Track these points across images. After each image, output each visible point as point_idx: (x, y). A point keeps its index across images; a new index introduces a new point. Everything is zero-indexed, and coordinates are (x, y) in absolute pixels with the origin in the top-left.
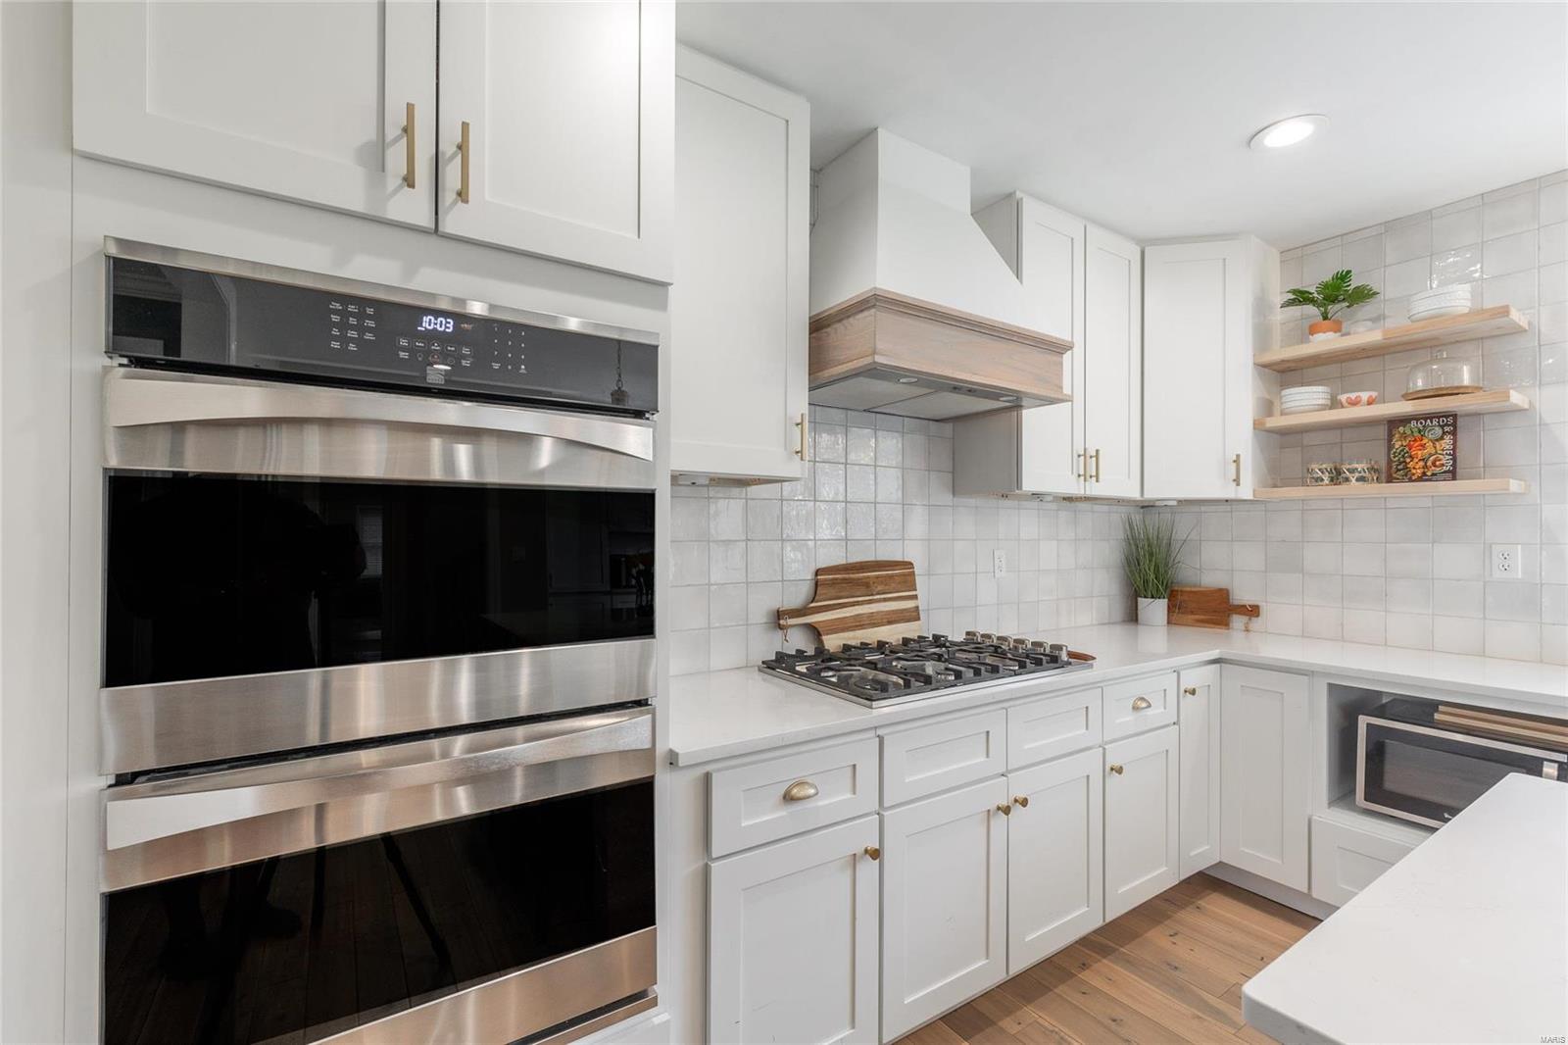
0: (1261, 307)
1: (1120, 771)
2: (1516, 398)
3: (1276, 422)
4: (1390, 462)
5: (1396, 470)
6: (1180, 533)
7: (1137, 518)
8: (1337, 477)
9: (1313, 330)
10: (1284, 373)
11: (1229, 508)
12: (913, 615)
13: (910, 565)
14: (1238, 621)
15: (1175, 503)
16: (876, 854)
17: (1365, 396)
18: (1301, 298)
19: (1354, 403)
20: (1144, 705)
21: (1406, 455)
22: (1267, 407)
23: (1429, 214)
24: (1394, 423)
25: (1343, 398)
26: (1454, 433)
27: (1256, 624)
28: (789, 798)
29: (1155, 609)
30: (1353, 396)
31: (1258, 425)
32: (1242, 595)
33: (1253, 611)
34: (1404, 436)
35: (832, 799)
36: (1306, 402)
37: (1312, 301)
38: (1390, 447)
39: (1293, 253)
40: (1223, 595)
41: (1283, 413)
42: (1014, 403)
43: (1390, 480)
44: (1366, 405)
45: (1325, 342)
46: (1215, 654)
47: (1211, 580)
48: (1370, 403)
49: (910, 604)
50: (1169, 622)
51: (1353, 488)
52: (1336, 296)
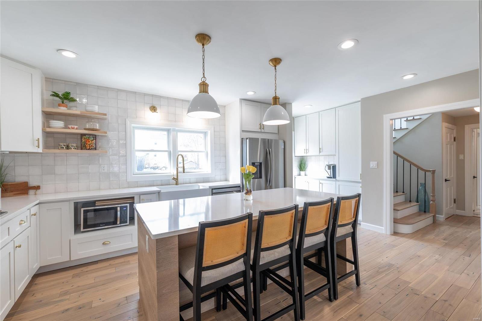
0: (42, 93)
1: (20, 246)
3: (48, 130)
4: (81, 144)
5: (83, 147)
8: (68, 148)
9: (59, 105)
10: (48, 116)
11: (27, 155)
14: (31, 192)
15: (8, 153)
17: (76, 127)
18: (56, 95)
19: (73, 128)
20: (23, 222)
21: (85, 143)
24: (82, 135)
25: (70, 126)
26: (96, 139)
27: (38, 192)
30: (73, 126)
31: (43, 130)
32: (33, 183)
33: (38, 188)
34: (85, 139)
36: (58, 125)
37: (60, 97)
38: (81, 141)
40: (26, 183)
41: (50, 127)
43: (82, 149)
44: (76, 129)
45: (63, 110)
46: (37, 201)
47: (20, 179)
48: (77, 129)
51: (73, 151)
52: (66, 98)
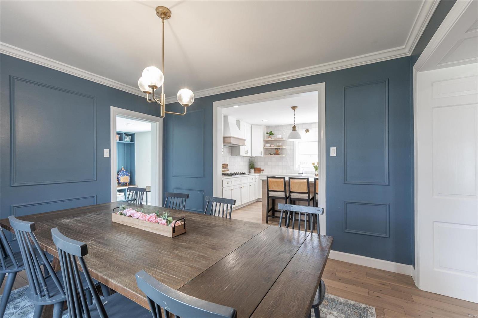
0: (264, 134)
1: (250, 185)
2: (284, 147)
3: (265, 148)
5: (275, 154)
6: (255, 161)
7: (250, 159)
8: (271, 154)
9: (269, 137)
10: (266, 142)
11: (260, 158)
12: (228, 170)
13: (227, 164)
14: (262, 172)
15: (255, 157)
16: (233, 189)
17: (273, 145)
18: (267, 133)
19: (272, 146)
20: (253, 179)
21: (276, 152)
22: (265, 146)
23: (279, 126)
24: (276, 149)
26: (280, 150)
28: (227, 183)
29: (252, 171)
31: (263, 148)
32: (262, 169)
33: (263, 170)
35: (230, 184)
36: (268, 145)
37: (269, 134)
39: (268, 127)
40: (260, 168)
41: (266, 147)
42: (240, 146)
43: (275, 155)
45: (270, 139)
46: (259, 174)
47: (259, 167)
48: (274, 146)
49: (228, 169)
50: (254, 173)
51: (272, 156)
52: (271, 134)
